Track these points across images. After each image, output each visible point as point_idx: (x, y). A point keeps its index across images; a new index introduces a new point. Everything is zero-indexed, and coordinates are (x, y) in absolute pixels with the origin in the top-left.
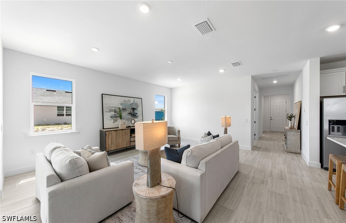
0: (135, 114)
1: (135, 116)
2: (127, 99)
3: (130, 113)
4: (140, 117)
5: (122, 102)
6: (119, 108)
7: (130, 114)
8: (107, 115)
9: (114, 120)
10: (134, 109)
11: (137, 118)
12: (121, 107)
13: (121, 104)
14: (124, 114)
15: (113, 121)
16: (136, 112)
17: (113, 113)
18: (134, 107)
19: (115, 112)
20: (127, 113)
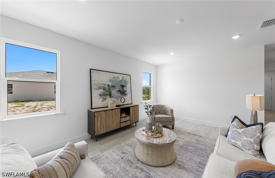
0: (124, 92)
1: (124, 93)
2: (116, 75)
3: (119, 91)
4: (128, 94)
5: (111, 78)
6: (108, 85)
7: (119, 92)
8: (96, 93)
9: (103, 98)
10: (123, 86)
11: (126, 96)
12: (110, 84)
13: (111, 81)
14: (114, 92)
15: (102, 100)
16: (125, 90)
17: (102, 91)
18: (124, 84)
19: (104, 90)
20: (116, 91)
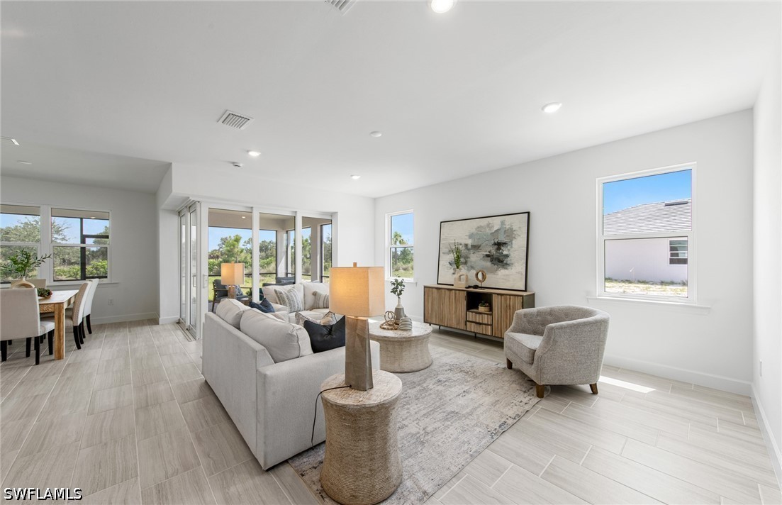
0: (501, 258)
1: (502, 262)
2: (484, 222)
3: (487, 256)
4: (516, 264)
5: (474, 231)
6: (466, 245)
7: (489, 259)
8: (445, 260)
9: (454, 269)
10: (499, 245)
11: (506, 269)
12: (470, 242)
13: (471, 236)
14: (475, 258)
15: (452, 271)
16: (505, 253)
17: (454, 255)
18: (502, 238)
20: (482, 256)
